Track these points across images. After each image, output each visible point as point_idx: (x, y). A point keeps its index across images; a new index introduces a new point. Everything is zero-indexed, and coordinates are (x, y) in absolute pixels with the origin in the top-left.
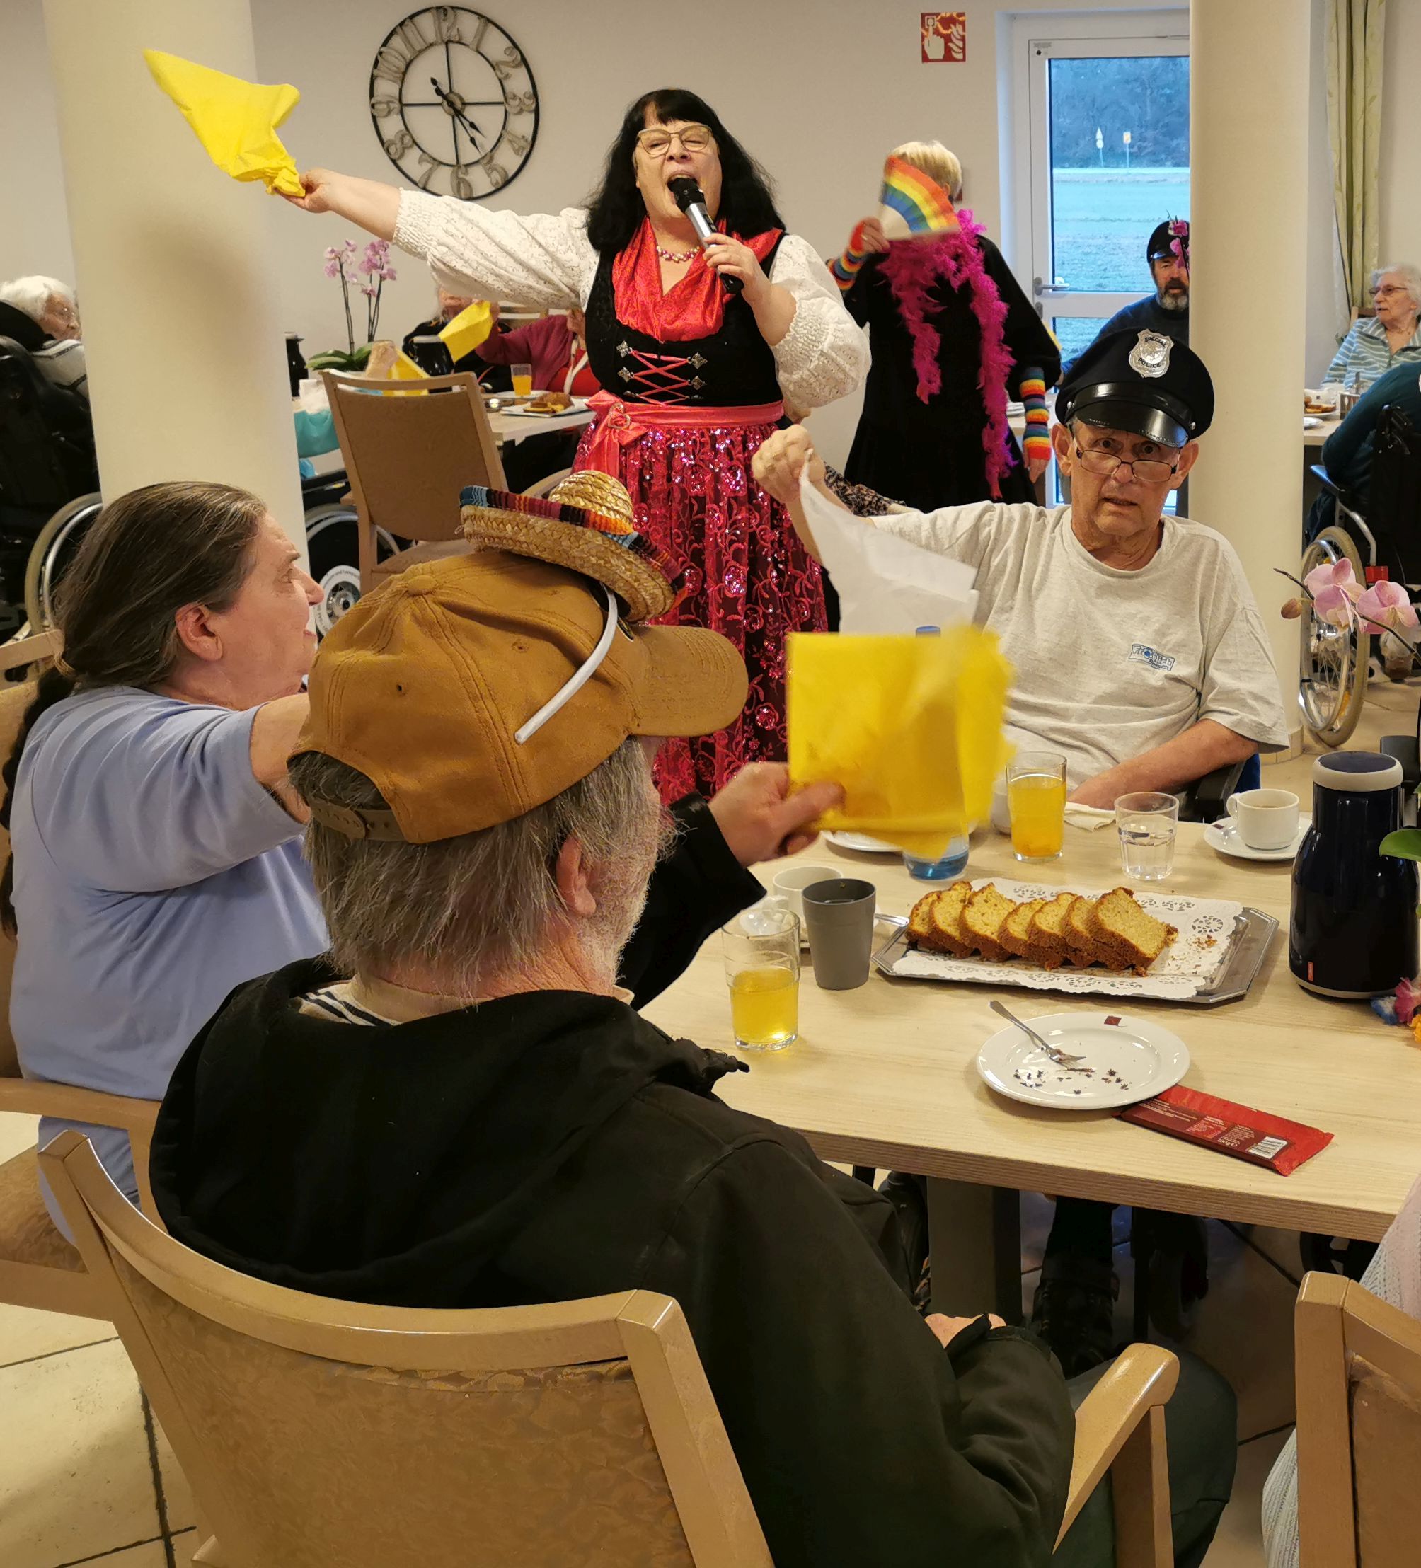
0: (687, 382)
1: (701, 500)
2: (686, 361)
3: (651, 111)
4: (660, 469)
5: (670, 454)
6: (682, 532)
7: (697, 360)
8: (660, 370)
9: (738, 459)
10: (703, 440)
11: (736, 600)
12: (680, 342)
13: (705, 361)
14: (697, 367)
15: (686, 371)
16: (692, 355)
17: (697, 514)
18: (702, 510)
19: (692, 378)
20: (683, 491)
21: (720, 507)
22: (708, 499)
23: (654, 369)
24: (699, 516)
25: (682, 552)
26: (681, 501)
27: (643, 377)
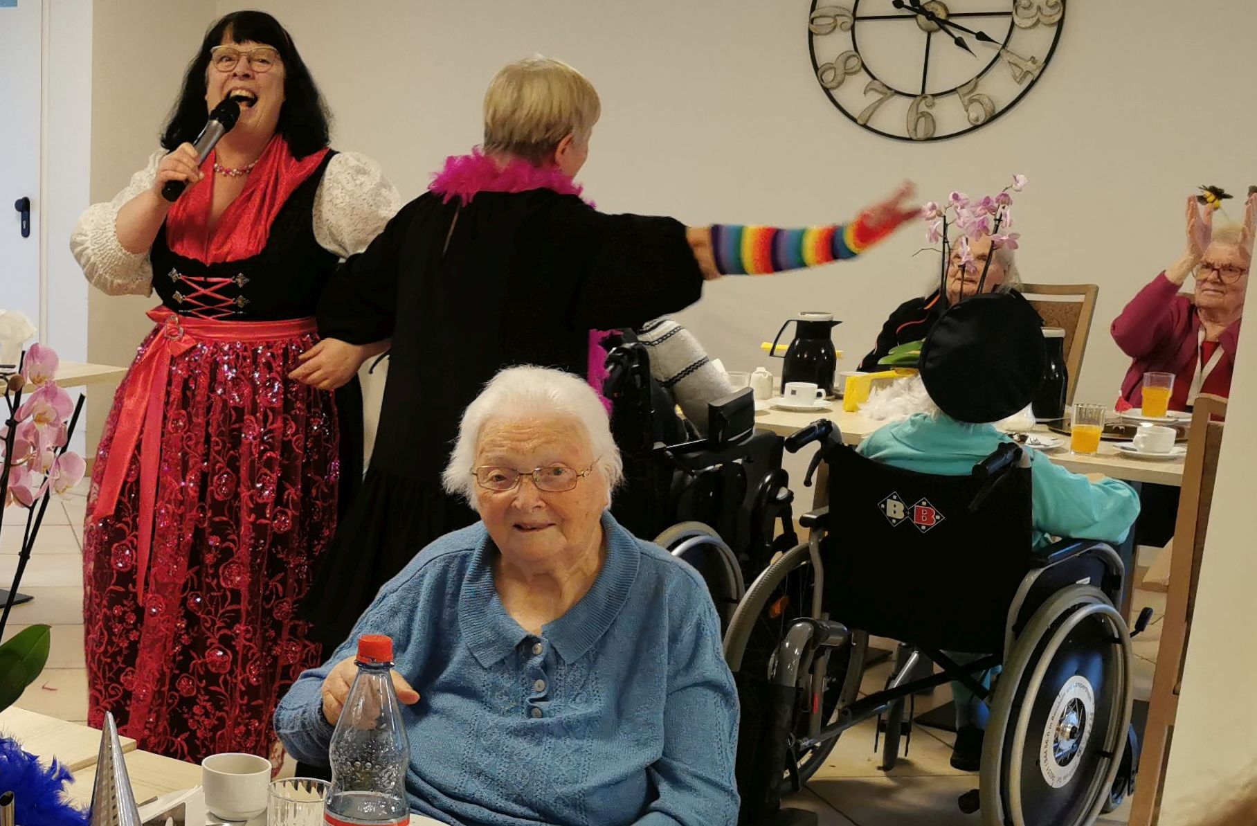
0: (231, 301)
1: (240, 411)
2: (229, 280)
3: (228, 33)
4: (203, 380)
5: (215, 366)
6: (221, 440)
7: (241, 280)
8: (207, 292)
9: (277, 372)
10: (245, 354)
11: (265, 504)
12: (225, 263)
13: (247, 280)
14: (241, 286)
15: (230, 290)
16: (236, 275)
17: (234, 423)
18: (240, 419)
19: (236, 297)
20: (225, 402)
21: (256, 418)
22: (246, 410)
23: (202, 291)
24: (237, 426)
25: (221, 459)
26: (223, 411)
27: (192, 298)
